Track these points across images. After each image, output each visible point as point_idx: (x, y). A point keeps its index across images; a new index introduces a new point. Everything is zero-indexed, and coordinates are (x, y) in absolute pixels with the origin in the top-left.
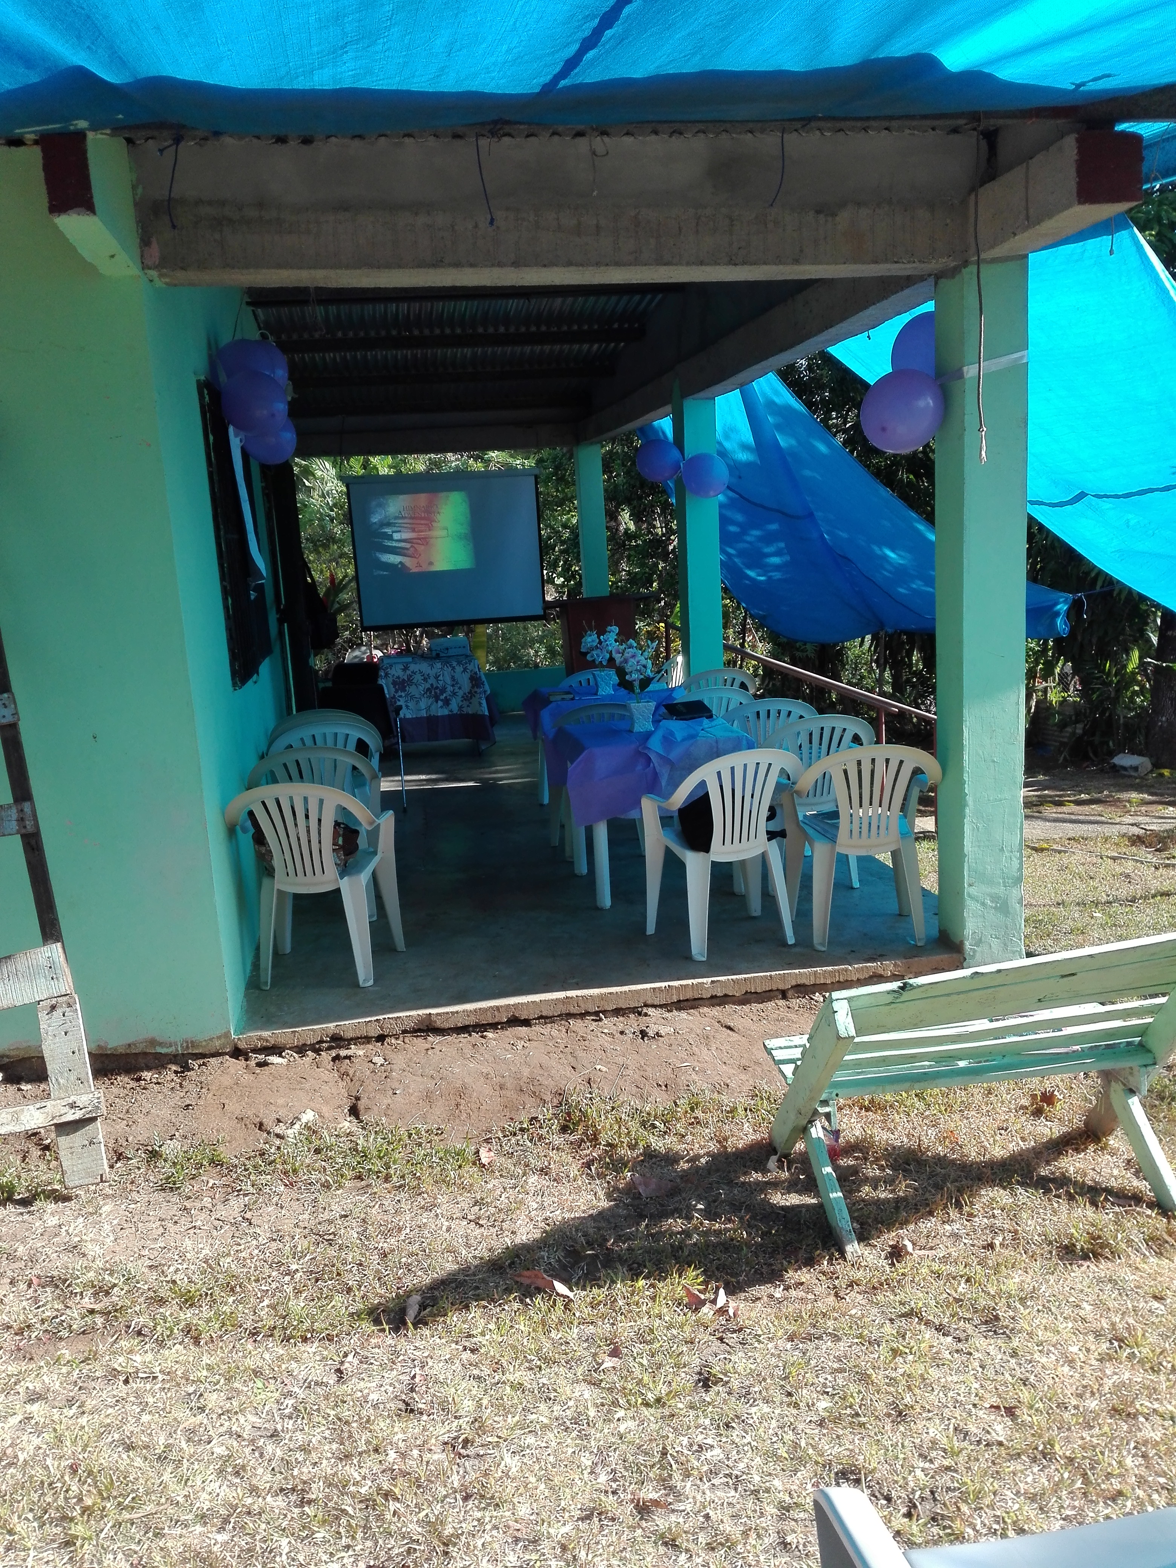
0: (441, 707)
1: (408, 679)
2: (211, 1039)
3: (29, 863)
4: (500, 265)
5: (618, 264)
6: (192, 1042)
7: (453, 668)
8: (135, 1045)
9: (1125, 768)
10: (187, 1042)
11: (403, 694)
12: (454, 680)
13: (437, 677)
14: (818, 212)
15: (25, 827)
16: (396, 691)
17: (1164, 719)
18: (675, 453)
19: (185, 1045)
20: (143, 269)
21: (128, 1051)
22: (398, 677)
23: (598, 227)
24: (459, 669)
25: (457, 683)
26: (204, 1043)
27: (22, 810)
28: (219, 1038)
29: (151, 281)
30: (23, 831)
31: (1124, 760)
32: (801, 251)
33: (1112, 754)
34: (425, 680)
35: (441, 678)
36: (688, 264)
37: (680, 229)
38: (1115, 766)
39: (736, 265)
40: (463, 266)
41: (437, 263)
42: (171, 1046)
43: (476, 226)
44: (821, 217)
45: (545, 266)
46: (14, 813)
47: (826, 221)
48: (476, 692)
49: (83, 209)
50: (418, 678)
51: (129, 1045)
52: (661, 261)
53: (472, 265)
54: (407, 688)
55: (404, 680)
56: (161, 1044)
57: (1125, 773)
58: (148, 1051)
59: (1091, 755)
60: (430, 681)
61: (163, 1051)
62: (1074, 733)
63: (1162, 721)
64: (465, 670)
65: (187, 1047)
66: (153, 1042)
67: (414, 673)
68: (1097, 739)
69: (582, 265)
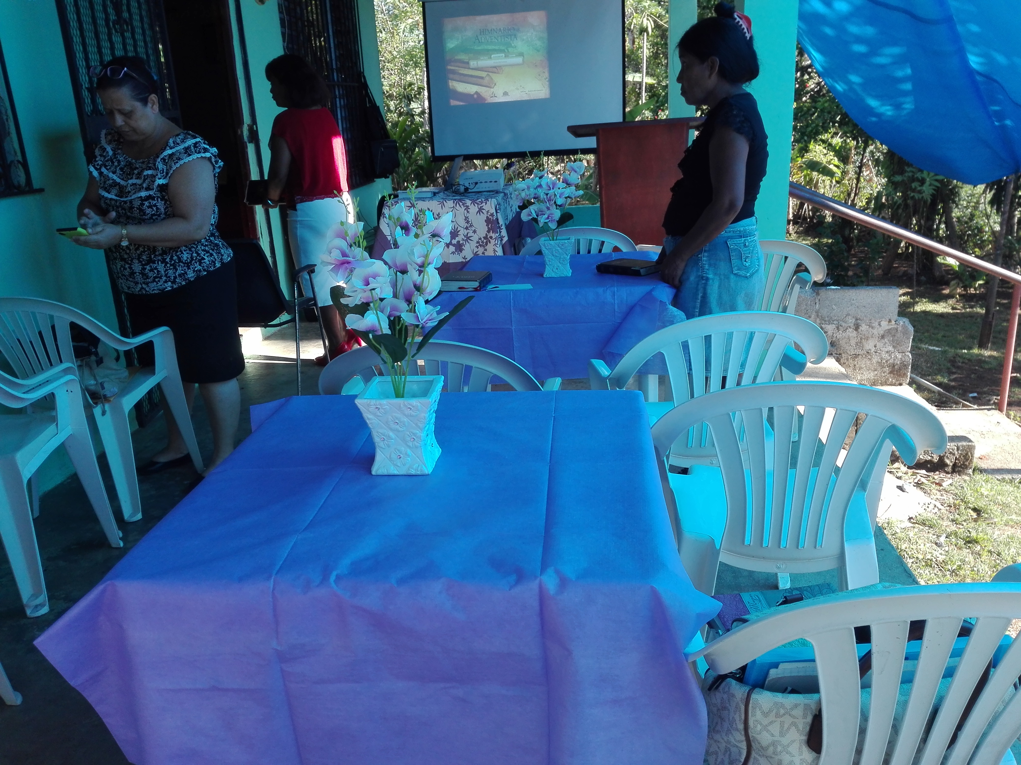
0: (453, 253)
7: (467, 208)
12: (468, 222)
24: (474, 209)
25: (471, 226)
48: (491, 237)
64: (480, 210)
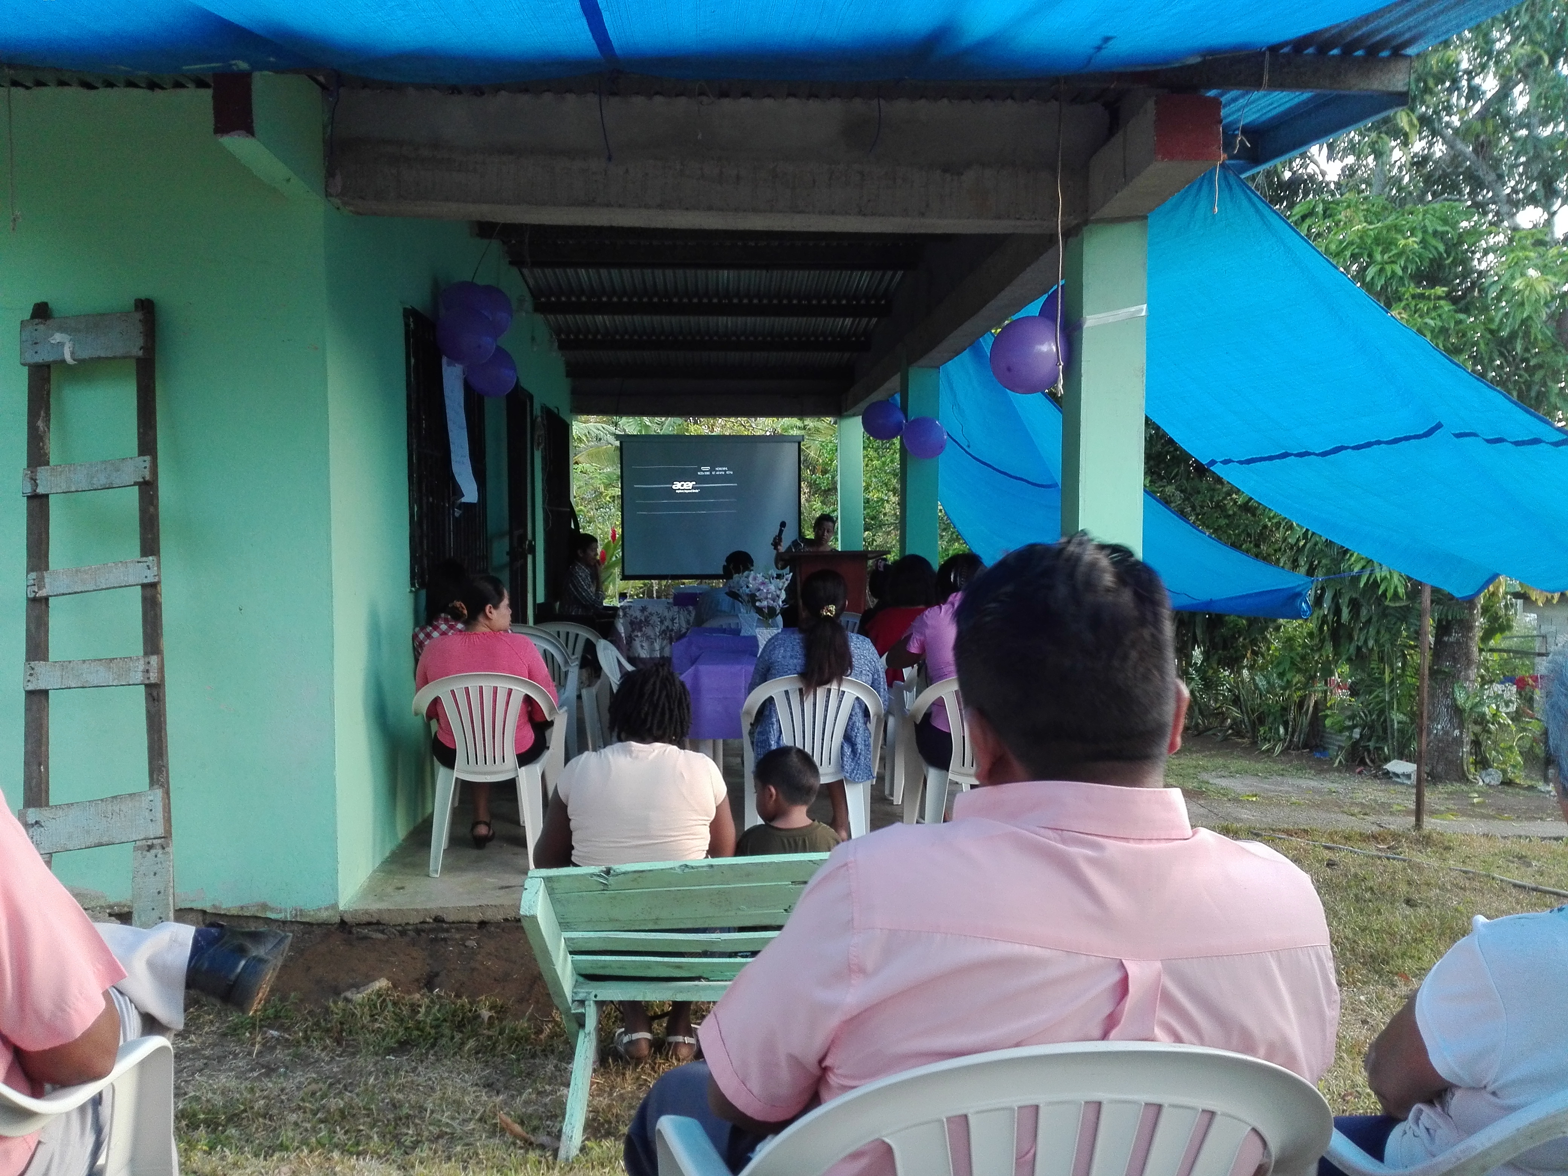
1: (646, 620)
2: (319, 909)
3: (148, 712)
4: (647, 207)
5: (755, 210)
6: (301, 910)
8: (247, 907)
9: (1397, 775)
10: (296, 910)
11: (639, 634)
13: (673, 620)
14: (945, 171)
15: (149, 678)
16: (633, 631)
17: (1439, 727)
18: (900, 416)
19: (294, 912)
20: (326, 196)
21: (240, 913)
22: (636, 618)
23: (738, 177)
26: (312, 913)
27: (149, 663)
28: (327, 909)
29: (338, 208)
30: (147, 682)
31: (1396, 766)
32: (927, 206)
33: (1387, 760)
34: (662, 622)
35: (677, 621)
36: (820, 213)
37: (814, 181)
38: (1388, 772)
39: (864, 215)
40: (612, 206)
41: (589, 203)
42: (281, 912)
43: (627, 171)
44: (948, 176)
45: (687, 209)
46: (141, 666)
47: (952, 180)
49: (244, 132)
50: (655, 619)
51: (242, 908)
52: (795, 210)
53: (620, 206)
54: (644, 629)
55: (641, 620)
56: (272, 910)
57: (1398, 780)
58: (259, 915)
59: (1367, 761)
60: (666, 623)
61: (273, 916)
62: (1350, 737)
63: (1437, 729)
65: (296, 915)
66: (264, 907)
67: (651, 614)
68: (1372, 744)
69: (722, 210)
